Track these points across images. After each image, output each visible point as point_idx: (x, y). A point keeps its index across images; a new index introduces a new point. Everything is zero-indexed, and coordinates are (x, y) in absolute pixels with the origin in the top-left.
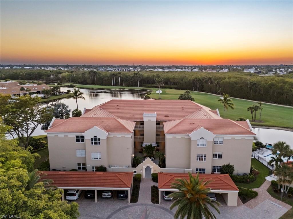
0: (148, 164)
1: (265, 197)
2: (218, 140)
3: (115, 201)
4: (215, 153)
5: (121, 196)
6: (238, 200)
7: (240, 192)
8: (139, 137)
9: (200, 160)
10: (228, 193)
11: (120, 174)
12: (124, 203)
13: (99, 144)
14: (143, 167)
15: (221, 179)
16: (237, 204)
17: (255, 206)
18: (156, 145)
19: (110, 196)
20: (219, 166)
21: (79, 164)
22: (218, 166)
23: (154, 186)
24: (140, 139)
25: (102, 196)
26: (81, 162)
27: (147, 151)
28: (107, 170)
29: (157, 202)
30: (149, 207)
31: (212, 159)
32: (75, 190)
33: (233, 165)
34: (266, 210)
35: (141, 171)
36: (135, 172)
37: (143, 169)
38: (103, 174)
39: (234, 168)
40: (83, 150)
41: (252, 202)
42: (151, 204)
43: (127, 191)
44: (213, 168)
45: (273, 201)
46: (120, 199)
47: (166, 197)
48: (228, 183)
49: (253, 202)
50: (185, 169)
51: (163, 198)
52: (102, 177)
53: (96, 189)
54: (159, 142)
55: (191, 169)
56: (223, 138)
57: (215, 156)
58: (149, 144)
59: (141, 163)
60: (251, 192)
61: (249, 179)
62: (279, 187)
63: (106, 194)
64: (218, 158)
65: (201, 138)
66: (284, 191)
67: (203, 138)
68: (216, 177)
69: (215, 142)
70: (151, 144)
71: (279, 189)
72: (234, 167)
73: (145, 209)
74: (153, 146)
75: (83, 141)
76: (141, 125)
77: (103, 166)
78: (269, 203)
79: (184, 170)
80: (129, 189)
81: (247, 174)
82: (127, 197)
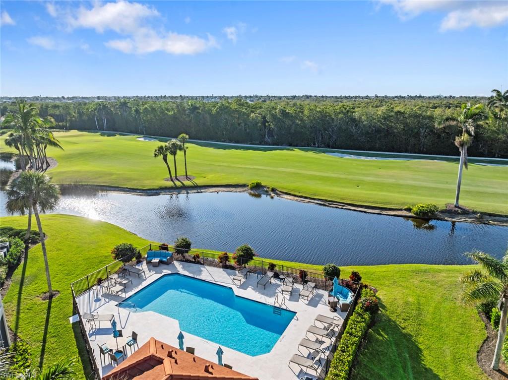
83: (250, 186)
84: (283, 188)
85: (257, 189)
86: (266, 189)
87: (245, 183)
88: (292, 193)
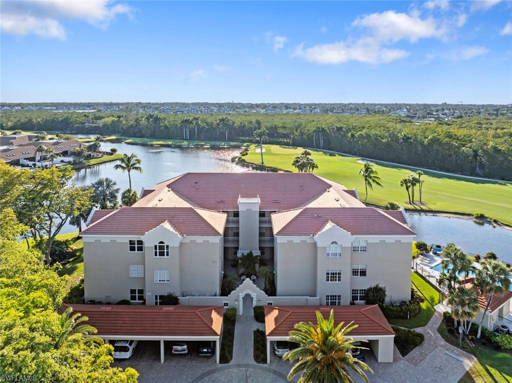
0: (248, 290)
1: (435, 343)
2: (359, 245)
3: (194, 360)
4: (355, 267)
5: (204, 350)
6: (394, 350)
7: (397, 335)
8: (231, 238)
9: (331, 281)
10: (378, 340)
11: (202, 311)
12: (209, 363)
13: (167, 255)
14: (239, 296)
15: (366, 316)
16: (394, 357)
17: (421, 361)
18: (259, 254)
19: (185, 351)
20: (362, 290)
21: (133, 291)
22: (360, 290)
23: (258, 330)
24: (233, 241)
25: (173, 351)
26: (137, 287)
27: (244, 265)
28: (179, 302)
29: (264, 361)
30: (251, 370)
31: (351, 278)
32: (127, 341)
33: (384, 288)
34: (439, 366)
35: (236, 303)
36: (226, 304)
37: (240, 299)
38: (175, 311)
39: (386, 293)
40: (140, 266)
41: (415, 352)
42: (253, 365)
43: (215, 342)
44: (353, 293)
45: (448, 350)
46: (202, 356)
47: (278, 352)
48: (378, 322)
49: (417, 352)
50: (308, 297)
51: (274, 352)
52: (172, 316)
53: (162, 338)
54: (264, 247)
55: (318, 297)
56: (367, 241)
57: (355, 272)
58: (249, 251)
59: (236, 288)
60: (414, 335)
61: (410, 312)
62: (456, 323)
63: (179, 348)
64: (360, 275)
65: (332, 243)
66: (464, 331)
67: (335, 242)
68: (358, 311)
69: (354, 247)
70: (251, 252)
71: (456, 327)
72: (385, 291)
73: (244, 374)
74: (254, 255)
75: (140, 249)
76: (234, 217)
77: (173, 295)
78: (442, 353)
79: (307, 299)
80: (217, 339)
81: (406, 302)
82: (213, 352)
83: (475, 216)
85: (481, 219)
86: (489, 220)
87: (470, 213)
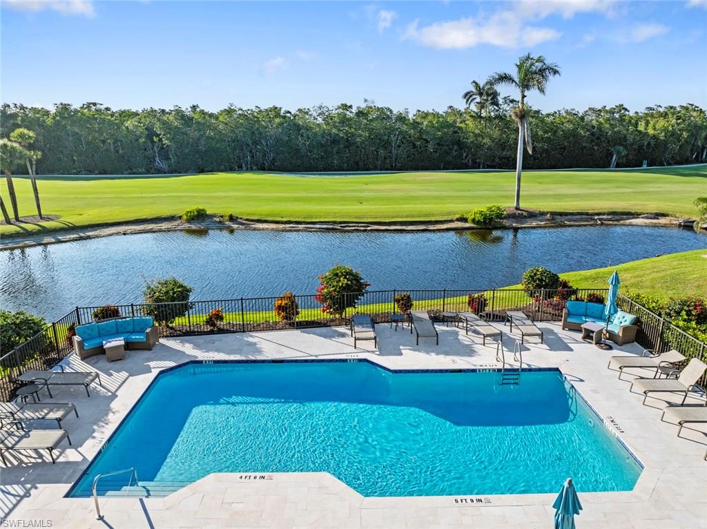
83: (184, 217)
84: (248, 214)
85: (201, 221)
86: (217, 219)
87: (173, 215)
88: (270, 219)
